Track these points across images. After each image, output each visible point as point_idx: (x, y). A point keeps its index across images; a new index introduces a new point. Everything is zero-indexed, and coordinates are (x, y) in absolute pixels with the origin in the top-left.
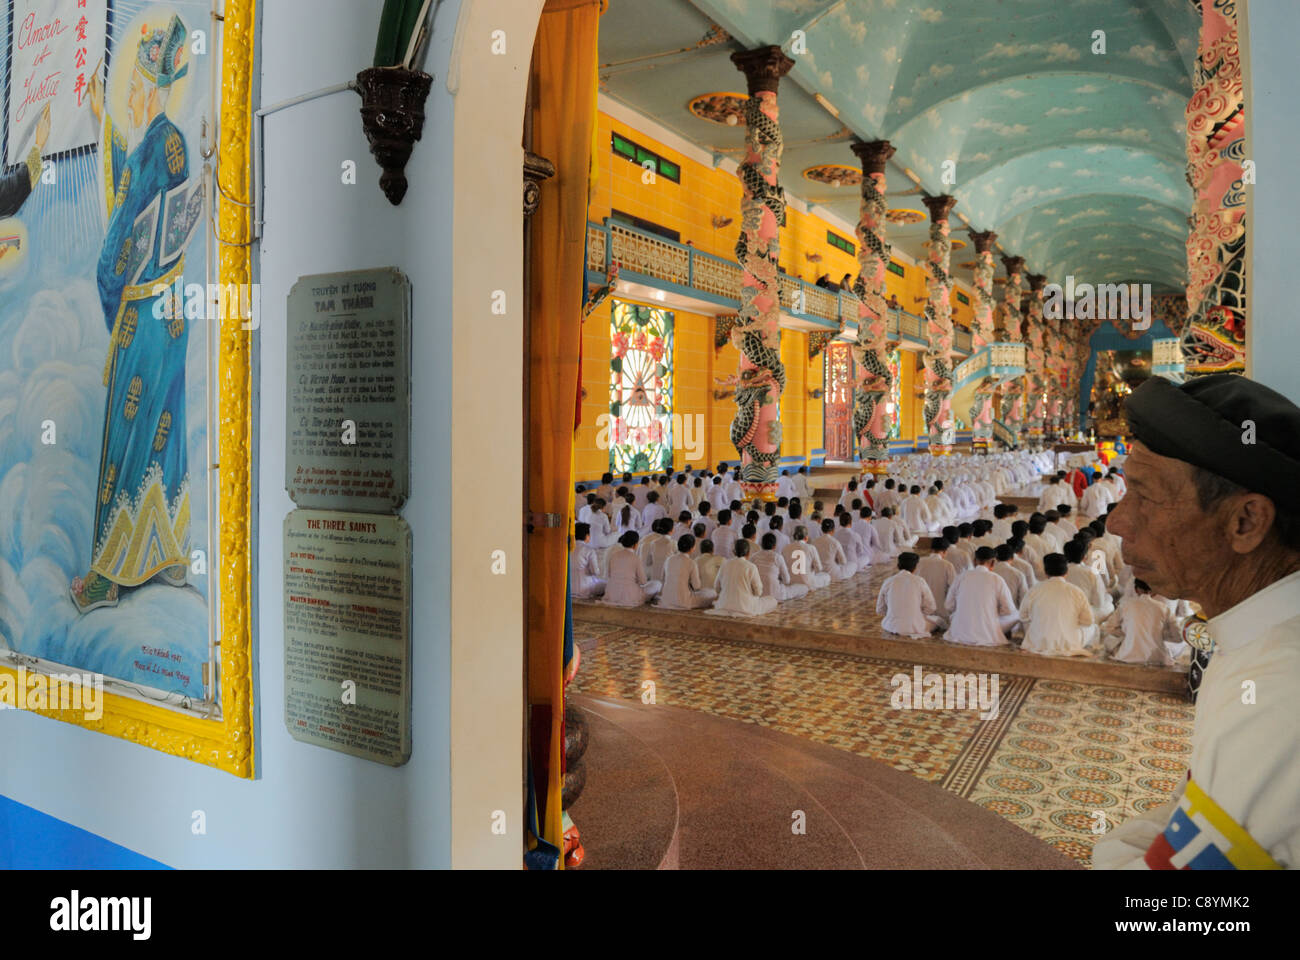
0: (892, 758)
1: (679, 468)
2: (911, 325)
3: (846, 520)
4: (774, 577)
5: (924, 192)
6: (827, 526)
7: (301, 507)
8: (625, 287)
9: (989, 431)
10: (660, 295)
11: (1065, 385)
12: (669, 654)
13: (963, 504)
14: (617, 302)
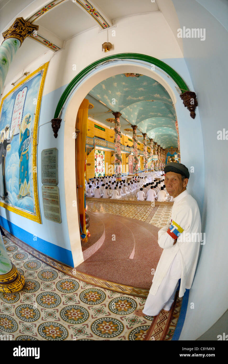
0: (138, 218)
1: (106, 176)
2: (141, 153)
3: (132, 183)
4: (121, 193)
5: (142, 133)
6: (129, 184)
7: (44, 185)
8: (97, 147)
9: (153, 169)
10: (102, 148)
11: (164, 161)
12: (105, 205)
13: (150, 180)
14: (96, 150)
